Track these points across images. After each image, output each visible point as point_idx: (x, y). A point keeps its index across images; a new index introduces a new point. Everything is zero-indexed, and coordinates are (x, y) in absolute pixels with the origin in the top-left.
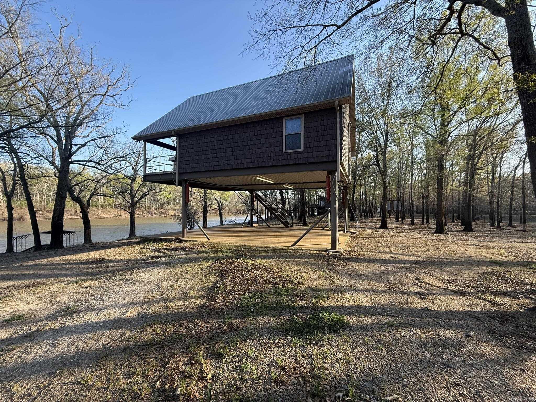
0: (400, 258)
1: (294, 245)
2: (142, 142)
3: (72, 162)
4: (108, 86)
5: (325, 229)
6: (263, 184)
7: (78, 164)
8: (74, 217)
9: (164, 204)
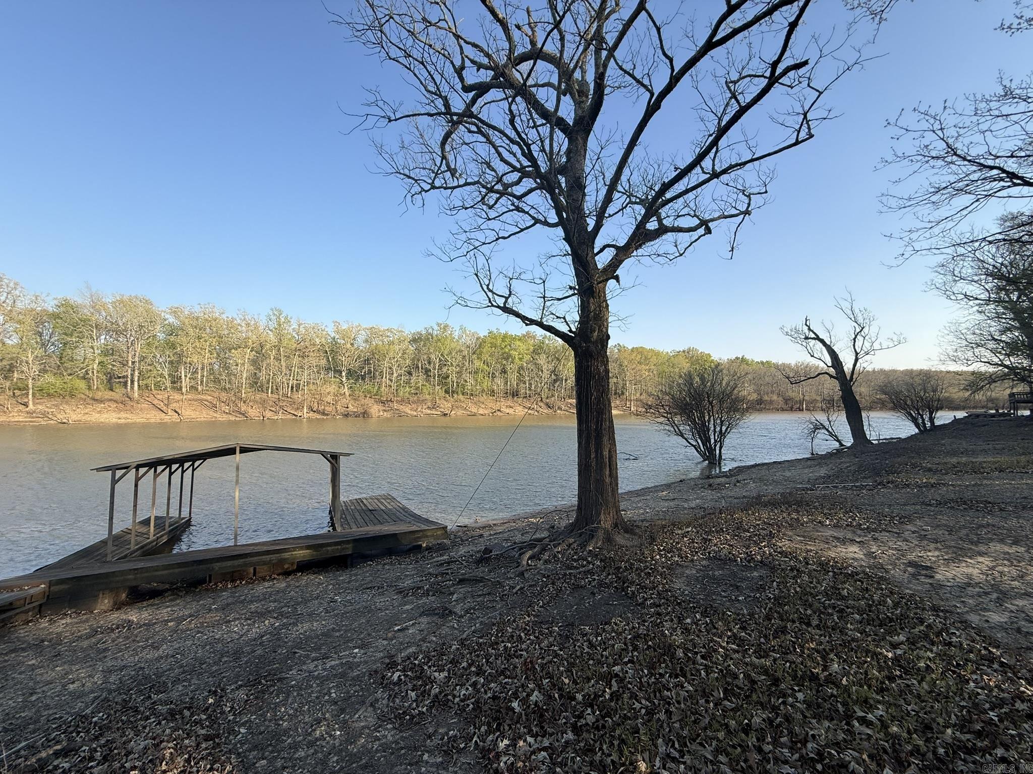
8: (432, 412)
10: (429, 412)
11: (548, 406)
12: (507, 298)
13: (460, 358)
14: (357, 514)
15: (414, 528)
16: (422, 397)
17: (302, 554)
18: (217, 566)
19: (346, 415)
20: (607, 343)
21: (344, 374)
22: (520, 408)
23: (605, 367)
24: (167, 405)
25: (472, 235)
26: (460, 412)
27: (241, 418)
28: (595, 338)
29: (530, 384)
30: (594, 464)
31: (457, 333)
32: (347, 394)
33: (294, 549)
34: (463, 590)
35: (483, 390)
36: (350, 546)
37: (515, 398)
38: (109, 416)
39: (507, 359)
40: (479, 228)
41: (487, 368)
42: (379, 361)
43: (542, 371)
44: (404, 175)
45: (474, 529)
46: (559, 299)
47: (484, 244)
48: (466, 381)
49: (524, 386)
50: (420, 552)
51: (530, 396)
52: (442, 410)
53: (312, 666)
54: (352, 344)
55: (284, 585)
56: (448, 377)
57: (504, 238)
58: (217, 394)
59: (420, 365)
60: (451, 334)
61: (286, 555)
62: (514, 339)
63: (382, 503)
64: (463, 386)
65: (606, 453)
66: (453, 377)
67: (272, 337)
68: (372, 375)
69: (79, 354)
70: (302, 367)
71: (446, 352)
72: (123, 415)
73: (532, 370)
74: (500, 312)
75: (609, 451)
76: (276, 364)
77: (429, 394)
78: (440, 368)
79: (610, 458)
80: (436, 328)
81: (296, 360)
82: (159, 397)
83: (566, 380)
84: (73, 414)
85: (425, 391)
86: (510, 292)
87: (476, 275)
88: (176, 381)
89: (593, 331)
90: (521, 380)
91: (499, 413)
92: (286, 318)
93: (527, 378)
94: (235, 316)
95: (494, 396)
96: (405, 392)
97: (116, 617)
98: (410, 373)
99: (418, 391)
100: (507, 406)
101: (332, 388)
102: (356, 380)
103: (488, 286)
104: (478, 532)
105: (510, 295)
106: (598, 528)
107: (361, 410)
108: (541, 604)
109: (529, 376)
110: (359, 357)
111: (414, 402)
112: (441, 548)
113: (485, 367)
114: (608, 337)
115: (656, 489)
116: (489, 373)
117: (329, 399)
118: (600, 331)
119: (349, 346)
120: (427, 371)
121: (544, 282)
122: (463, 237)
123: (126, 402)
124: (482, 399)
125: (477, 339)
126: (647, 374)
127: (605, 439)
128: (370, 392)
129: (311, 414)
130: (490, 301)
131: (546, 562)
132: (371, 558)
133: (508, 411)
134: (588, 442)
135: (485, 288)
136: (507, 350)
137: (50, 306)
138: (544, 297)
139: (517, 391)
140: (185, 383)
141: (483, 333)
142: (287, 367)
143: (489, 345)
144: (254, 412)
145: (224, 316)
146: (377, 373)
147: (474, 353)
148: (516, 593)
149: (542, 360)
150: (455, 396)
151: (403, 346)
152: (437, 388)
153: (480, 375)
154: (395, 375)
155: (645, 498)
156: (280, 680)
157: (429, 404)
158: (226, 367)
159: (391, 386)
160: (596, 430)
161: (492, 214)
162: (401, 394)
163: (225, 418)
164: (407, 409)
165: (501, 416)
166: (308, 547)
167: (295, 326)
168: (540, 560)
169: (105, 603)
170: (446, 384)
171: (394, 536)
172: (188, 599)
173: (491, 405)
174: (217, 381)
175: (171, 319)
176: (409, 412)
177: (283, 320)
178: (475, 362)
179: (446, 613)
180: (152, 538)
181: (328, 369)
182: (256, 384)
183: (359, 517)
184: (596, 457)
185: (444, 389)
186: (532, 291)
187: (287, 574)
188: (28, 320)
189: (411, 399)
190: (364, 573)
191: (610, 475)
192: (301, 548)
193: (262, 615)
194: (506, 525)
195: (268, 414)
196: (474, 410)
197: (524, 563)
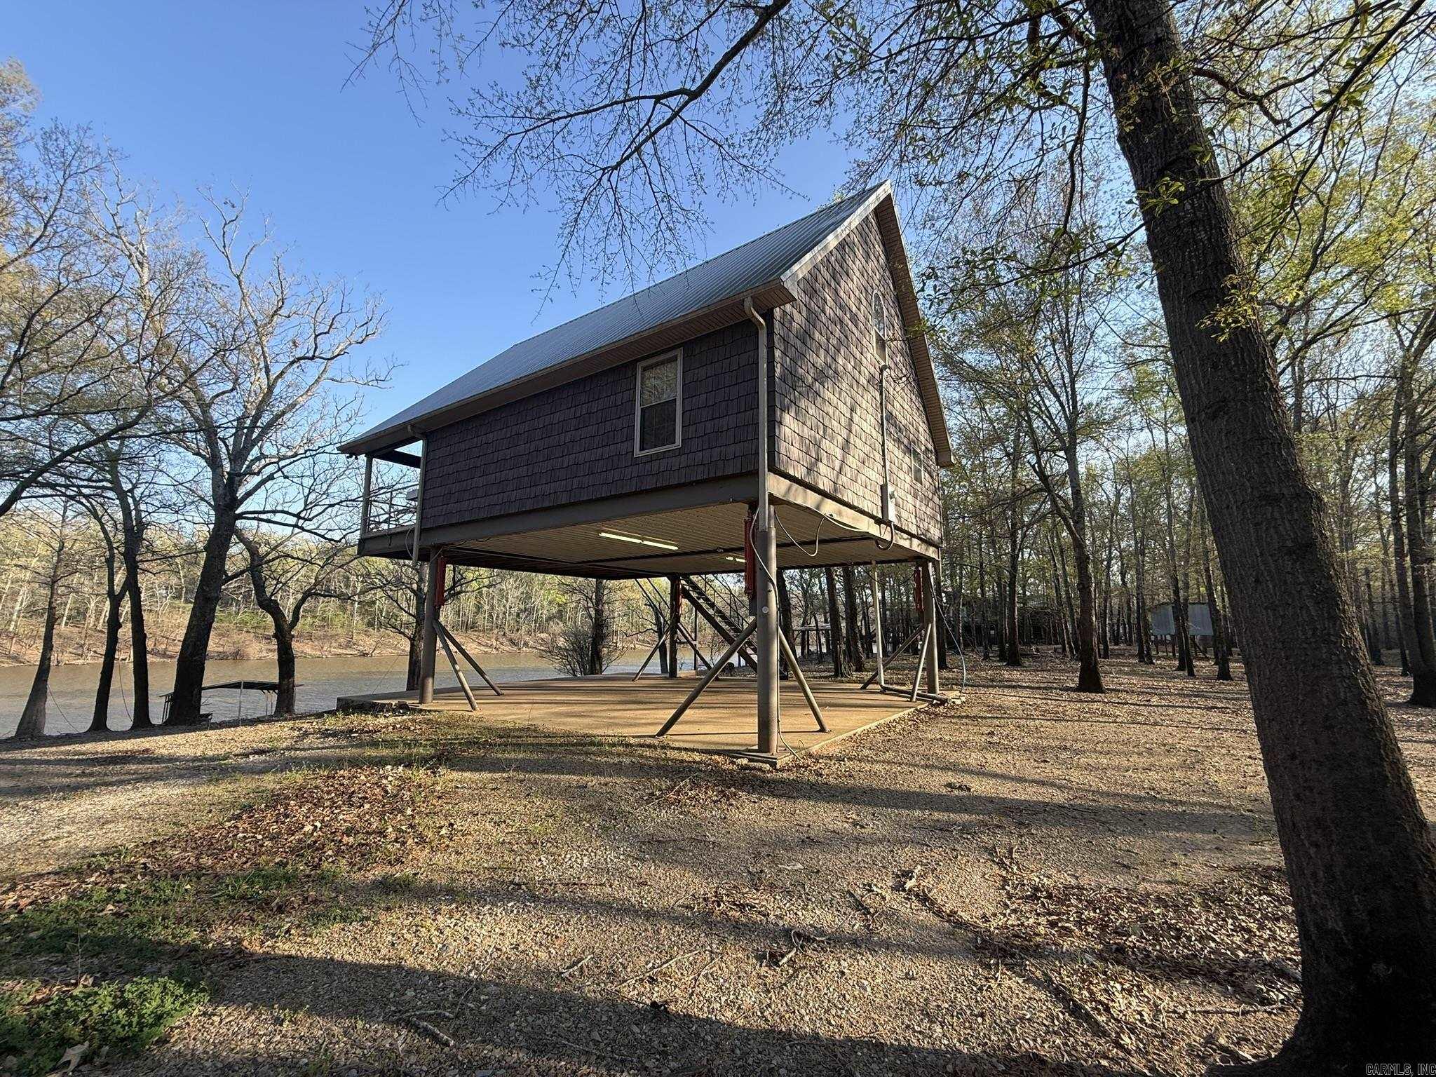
0: (981, 787)
1: (662, 733)
2: (362, 459)
3: (240, 516)
4: (316, 336)
5: (870, 686)
6: (650, 557)
7: (254, 519)
8: (344, 651)
9: (550, 618)
10: (340, 651)
11: (512, 642)
16: (331, 631)
26: (387, 651)
49: (482, 616)
52: (361, 648)
59: (332, 587)
66: (382, 604)
77: (343, 627)
85: (336, 622)
107: (230, 650)
109: (488, 604)
111: (319, 638)
152: (356, 618)
157: (342, 641)
170: (370, 613)
185: (366, 620)
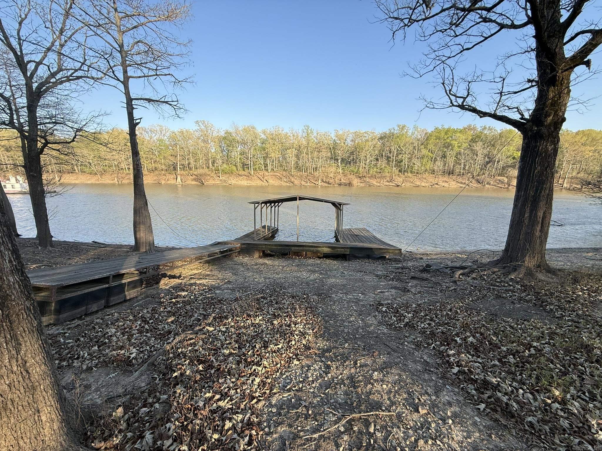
10: (388, 184)
11: (478, 182)
12: (465, 98)
13: (411, 148)
14: (349, 236)
15: (382, 247)
16: (384, 175)
17: (326, 250)
18: (293, 248)
19: (340, 185)
20: (561, 125)
21: (339, 161)
22: (454, 183)
23: (555, 146)
24: (263, 178)
25: (440, 53)
26: (408, 185)
27: (292, 185)
28: (549, 121)
29: (465, 165)
30: (526, 222)
31: (411, 131)
32: (341, 172)
33: (323, 247)
34: (415, 282)
35: (427, 170)
36: (348, 250)
37: (451, 176)
38: (244, 182)
39: (447, 147)
40: (447, 46)
41: (432, 155)
42: (359, 152)
43: (477, 155)
44: (394, 18)
45: (416, 254)
46: (516, 93)
47: (449, 58)
48: (414, 164)
49: (459, 166)
50: (385, 260)
51: (463, 174)
52: (396, 183)
53: (341, 295)
54: (344, 143)
55: (319, 262)
56: (402, 161)
57: (468, 49)
58: (281, 173)
59: (384, 154)
60: (406, 132)
61: (320, 249)
62: (455, 131)
63: (362, 232)
64: (412, 168)
65: (540, 214)
66: (406, 161)
67: (304, 143)
68: (354, 161)
69: (233, 154)
70: (318, 158)
71: (402, 145)
72: (249, 182)
73: (468, 155)
74: (459, 109)
75: (544, 213)
76: (306, 156)
77: (388, 173)
78: (397, 156)
79: (544, 218)
80: (396, 128)
81: (316, 154)
82: (260, 174)
83: (498, 162)
84: (233, 181)
85: (386, 170)
86: (469, 93)
87: (443, 84)
88: (266, 166)
89: (547, 115)
90: (457, 162)
91: (436, 186)
92: (311, 130)
93: (463, 161)
94: (288, 132)
95: (434, 174)
96: (373, 171)
97: (261, 261)
98: (377, 160)
99: (381, 171)
100: (443, 181)
101: (333, 169)
102: (346, 164)
103: (450, 90)
104: (419, 256)
105: (468, 96)
106: (521, 265)
107: (348, 182)
108: (471, 299)
109: (464, 159)
110: (348, 151)
111: (379, 178)
112: (397, 261)
113: (430, 154)
114: (564, 120)
115: (580, 250)
116: (432, 158)
117: (332, 175)
118: (556, 114)
119: (343, 144)
120: (388, 158)
121: (504, 79)
122: (433, 56)
123: (249, 176)
124: (424, 176)
125: (426, 134)
126: (591, 154)
127: (542, 204)
128: (353, 172)
129: (323, 183)
130: (451, 103)
131: (474, 278)
132: (359, 258)
133: (443, 184)
134: (524, 205)
135: (448, 92)
136: (448, 141)
137: (222, 134)
138: (501, 93)
139: (453, 171)
140: (269, 167)
141: (430, 129)
142: (311, 158)
143: (435, 138)
144: (296, 182)
145: (283, 132)
146: (358, 160)
147: (422, 144)
148: (451, 291)
149: (478, 147)
150: (406, 174)
151: (374, 142)
152: (394, 168)
153: (425, 160)
154: (368, 161)
155: (567, 255)
156: (329, 296)
157: (388, 179)
158: (285, 159)
159: (365, 168)
160: (533, 196)
161: (459, 31)
162: (371, 172)
163: (285, 184)
164: (374, 182)
165: (437, 188)
166: (329, 247)
167: (315, 135)
168: (469, 277)
169: (256, 255)
170: (400, 166)
171: (371, 249)
172: (283, 259)
173: (431, 180)
174: (281, 166)
175: (263, 136)
176: (375, 183)
177: (309, 132)
178: (422, 150)
179: (406, 290)
180: (267, 234)
181: (332, 158)
182: (298, 168)
183: (350, 238)
184: (530, 216)
185: (398, 170)
186: (490, 89)
187: (320, 258)
188: (217, 140)
189: (377, 176)
190: (355, 264)
191: (541, 231)
192: (326, 247)
193: (314, 272)
194: (439, 255)
195: (303, 183)
196: (418, 183)
197: (457, 276)
